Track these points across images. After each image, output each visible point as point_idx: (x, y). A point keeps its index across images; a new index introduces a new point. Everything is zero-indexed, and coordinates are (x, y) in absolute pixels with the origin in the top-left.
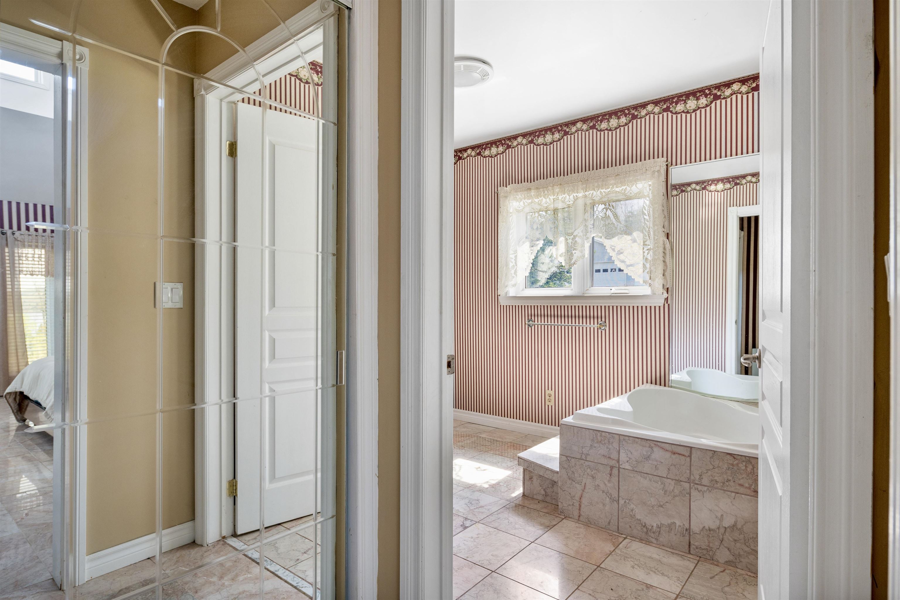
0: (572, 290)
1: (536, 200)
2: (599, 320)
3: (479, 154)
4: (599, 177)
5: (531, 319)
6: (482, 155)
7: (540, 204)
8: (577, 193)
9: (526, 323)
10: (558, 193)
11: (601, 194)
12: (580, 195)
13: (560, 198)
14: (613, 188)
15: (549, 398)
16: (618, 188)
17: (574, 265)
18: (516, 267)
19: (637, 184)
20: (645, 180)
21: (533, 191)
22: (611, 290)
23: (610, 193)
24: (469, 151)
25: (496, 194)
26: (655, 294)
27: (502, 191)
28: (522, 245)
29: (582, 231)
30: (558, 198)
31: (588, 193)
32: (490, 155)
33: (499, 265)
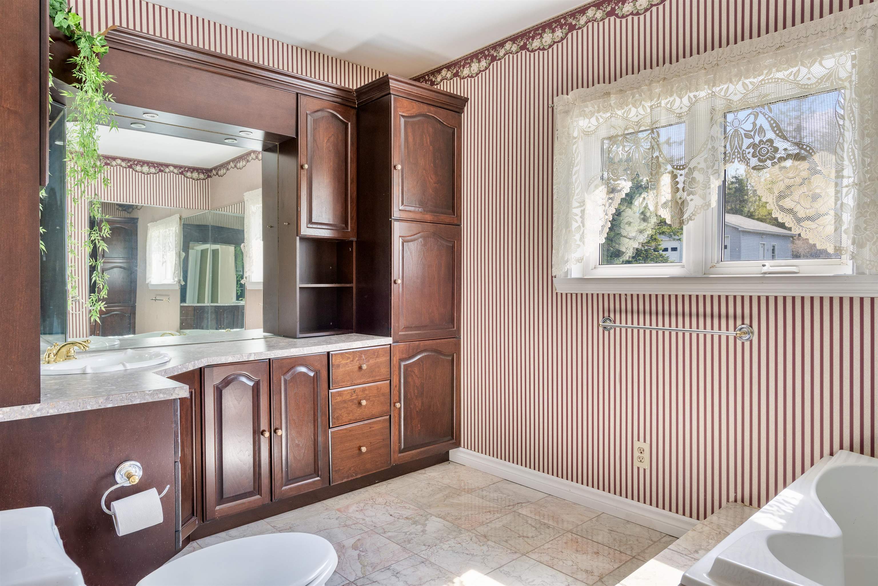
0: (683, 267)
1: (620, 113)
2: (739, 322)
3: (524, 47)
4: (740, 57)
5: (609, 316)
6: (528, 50)
7: (626, 119)
8: (697, 91)
9: (601, 323)
10: (659, 95)
11: (744, 87)
12: (702, 94)
13: (663, 105)
14: (769, 72)
15: (640, 454)
16: (781, 71)
17: (690, 221)
18: (582, 229)
19: (822, 59)
20: (840, 49)
21: (613, 97)
22: (764, 266)
23: (763, 82)
24: (508, 46)
25: (550, 110)
26: (863, 273)
27: (560, 101)
28: (594, 191)
29: (706, 160)
30: (660, 103)
31: (718, 89)
32: (541, 47)
33: (554, 226)
